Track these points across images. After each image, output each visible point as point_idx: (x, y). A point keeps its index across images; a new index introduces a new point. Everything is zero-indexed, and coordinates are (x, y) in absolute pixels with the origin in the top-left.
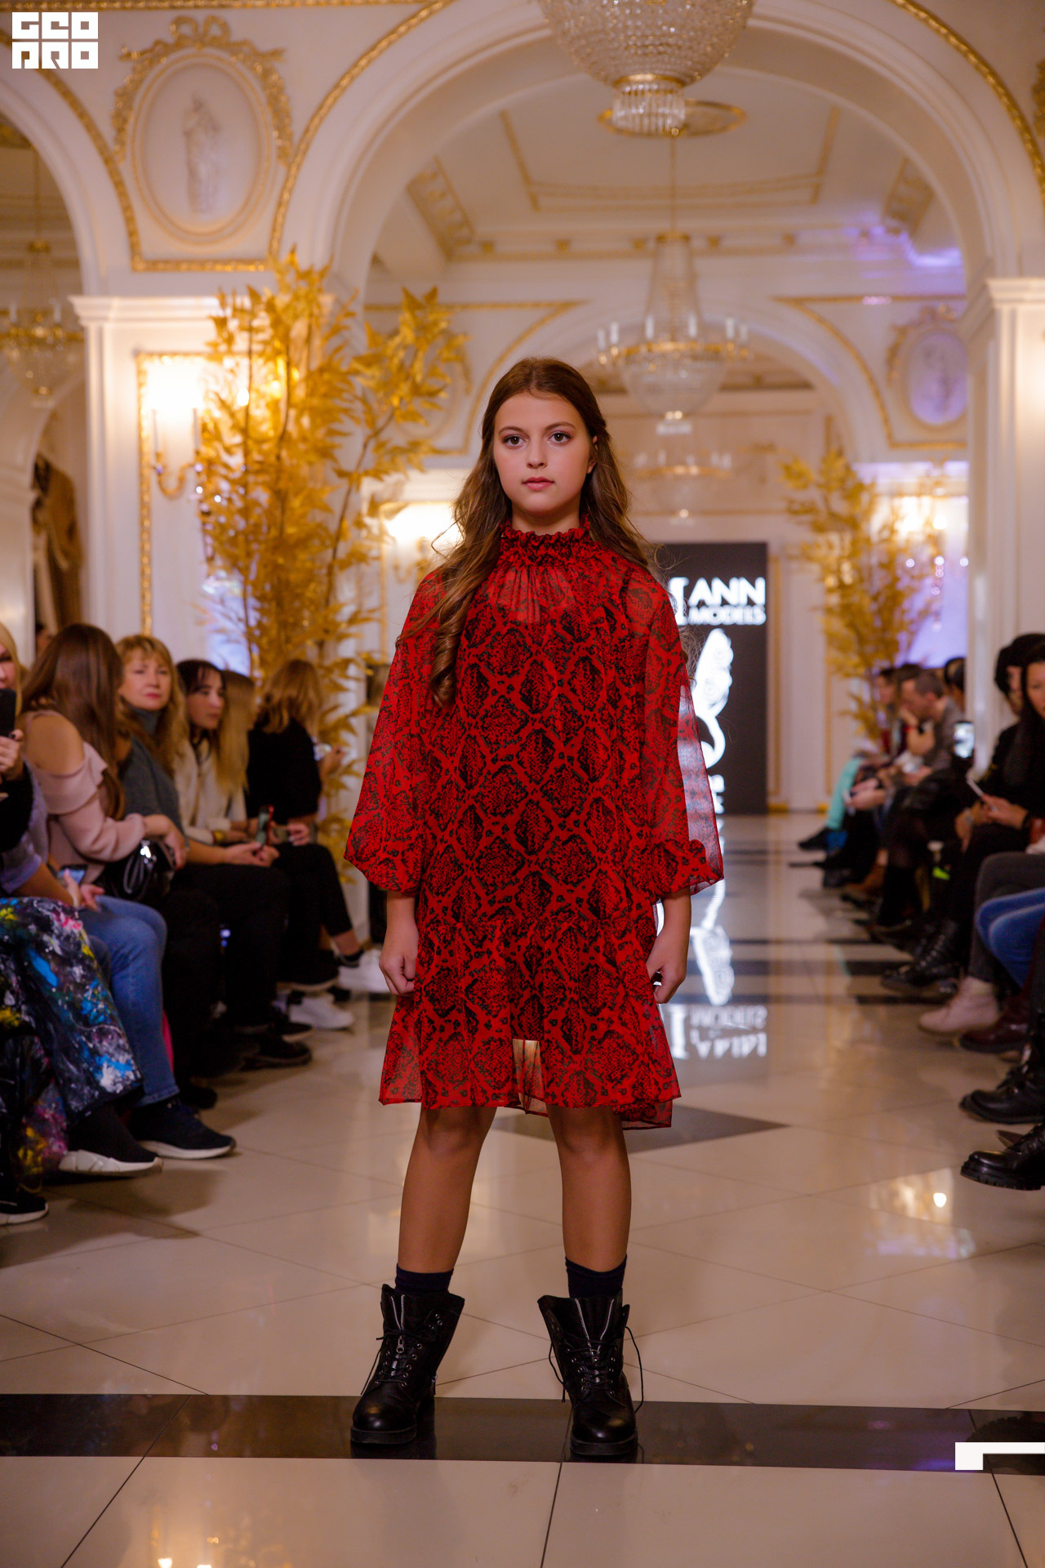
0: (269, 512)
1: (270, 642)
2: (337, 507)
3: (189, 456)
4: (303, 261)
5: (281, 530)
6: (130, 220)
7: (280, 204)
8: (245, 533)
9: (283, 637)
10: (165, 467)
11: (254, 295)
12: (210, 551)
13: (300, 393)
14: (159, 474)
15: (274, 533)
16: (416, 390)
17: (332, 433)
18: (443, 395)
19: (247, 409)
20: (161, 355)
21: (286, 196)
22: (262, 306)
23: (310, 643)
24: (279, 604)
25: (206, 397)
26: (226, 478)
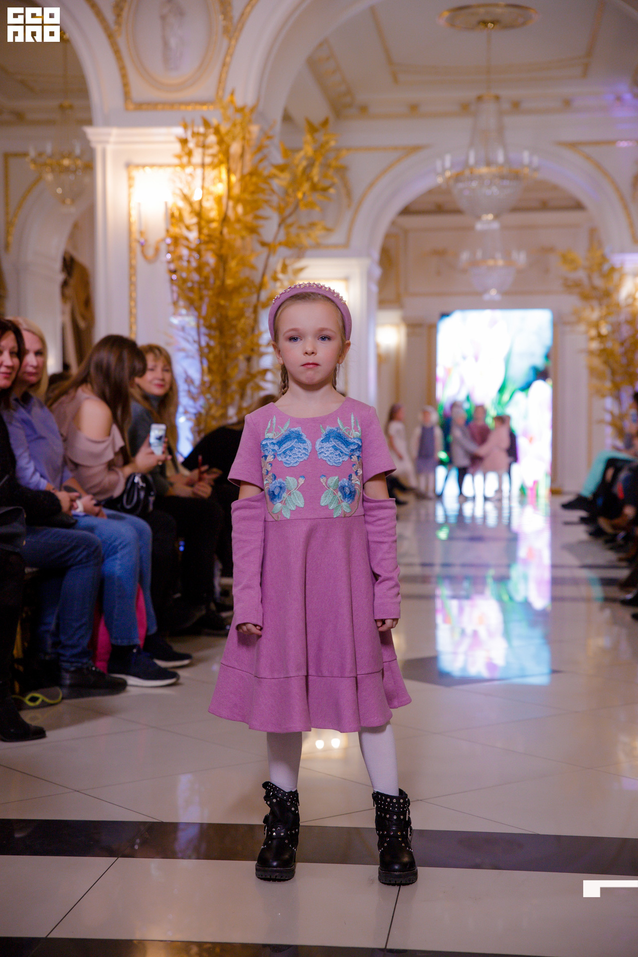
0: (215, 271)
1: (215, 357)
2: (260, 267)
3: (162, 233)
4: (239, 101)
5: (223, 282)
6: (124, 76)
7: (224, 64)
8: (199, 283)
9: (223, 354)
10: (146, 241)
11: (206, 124)
12: (175, 295)
13: (236, 191)
14: (142, 245)
15: (218, 283)
16: (314, 188)
17: (257, 217)
18: (332, 191)
19: (200, 202)
20: (144, 166)
21: (228, 59)
22: (212, 130)
23: (241, 358)
24: (222, 332)
25: (174, 194)
26: (188, 248)
